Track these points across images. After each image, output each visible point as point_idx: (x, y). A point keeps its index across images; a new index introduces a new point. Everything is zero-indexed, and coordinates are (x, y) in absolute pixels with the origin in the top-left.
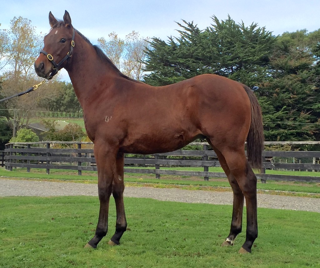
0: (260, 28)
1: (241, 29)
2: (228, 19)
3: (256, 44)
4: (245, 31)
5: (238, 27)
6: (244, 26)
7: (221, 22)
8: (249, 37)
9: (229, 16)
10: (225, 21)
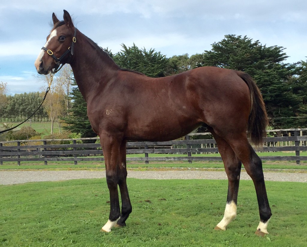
0: (157, 52)
1: (143, 53)
2: (133, 46)
3: (155, 64)
4: (146, 54)
5: (141, 52)
6: (145, 51)
7: (128, 48)
8: (150, 59)
9: (134, 44)
10: (131, 48)
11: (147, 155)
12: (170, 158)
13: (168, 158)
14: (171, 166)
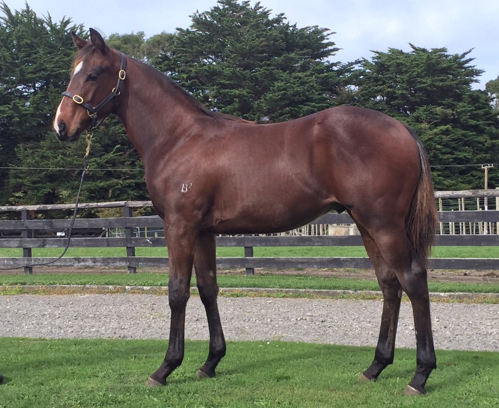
0: (75, 25)
1: (46, 26)
2: (25, 8)
4: (53, 28)
5: (42, 22)
6: (51, 21)
7: (14, 14)
8: (61, 39)
9: (27, 5)
10: (21, 12)
11: (28, 252)
12: (84, 260)
13: (78, 260)
14: (83, 281)
